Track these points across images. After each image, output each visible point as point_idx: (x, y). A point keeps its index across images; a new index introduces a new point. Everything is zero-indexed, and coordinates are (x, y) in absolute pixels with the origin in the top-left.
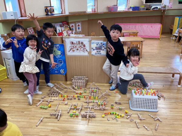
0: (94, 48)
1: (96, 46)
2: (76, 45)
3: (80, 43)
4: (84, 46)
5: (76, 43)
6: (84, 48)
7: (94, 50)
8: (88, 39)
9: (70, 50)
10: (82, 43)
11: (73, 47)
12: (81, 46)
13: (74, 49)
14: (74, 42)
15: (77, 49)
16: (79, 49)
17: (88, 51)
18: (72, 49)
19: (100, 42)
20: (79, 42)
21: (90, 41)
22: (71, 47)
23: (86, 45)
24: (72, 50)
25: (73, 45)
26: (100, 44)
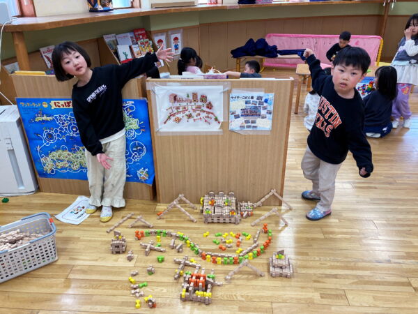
0: (239, 112)
1: (244, 106)
2: (185, 104)
3: (199, 97)
4: (210, 106)
5: (185, 97)
6: (208, 113)
7: (237, 117)
8: (221, 87)
9: (169, 118)
10: (204, 98)
11: (178, 108)
12: (199, 107)
13: (180, 116)
14: (181, 95)
15: (190, 116)
16: (194, 114)
17: (221, 119)
18: (173, 115)
19: (256, 94)
20: (195, 95)
21: (227, 94)
22: (170, 111)
23: (215, 104)
24: (173, 118)
25: (177, 104)
26: (255, 99)
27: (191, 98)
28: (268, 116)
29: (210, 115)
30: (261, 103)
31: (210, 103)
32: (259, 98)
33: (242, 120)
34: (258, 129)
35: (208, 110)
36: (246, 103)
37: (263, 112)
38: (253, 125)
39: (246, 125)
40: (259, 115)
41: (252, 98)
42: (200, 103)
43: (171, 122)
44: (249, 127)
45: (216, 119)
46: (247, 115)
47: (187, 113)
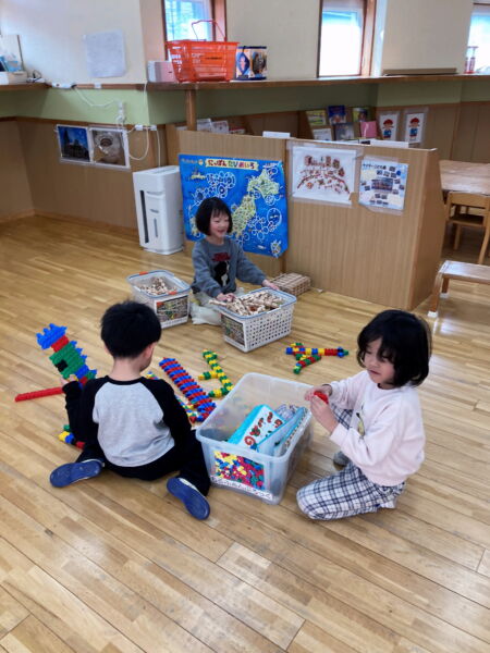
0: (369, 184)
1: (375, 176)
2: (317, 168)
3: (332, 162)
4: (341, 173)
5: (319, 161)
6: (340, 180)
7: (367, 189)
8: (354, 152)
9: (303, 182)
10: (336, 163)
11: (311, 172)
12: (331, 173)
13: (312, 180)
14: (316, 158)
15: (321, 182)
16: (326, 181)
17: (352, 190)
18: (306, 179)
19: (389, 164)
20: (328, 158)
21: (359, 159)
22: (304, 174)
23: (347, 171)
24: (306, 183)
25: (311, 167)
26: (387, 170)
27: (324, 162)
28: (400, 191)
29: (341, 184)
30: (393, 175)
31: (342, 170)
32: (392, 169)
33: (372, 193)
34: (389, 206)
35: (339, 177)
36: (379, 173)
37: (395, 187)
38: (384, 200)
39: (376, 200)
40: (391, 189)
41: (385, 168)
42: (332, 169)
43: (304, 186)
44: (379, 202)
45: (346, 189)
46: (378, 188)
47: (319, 178)
